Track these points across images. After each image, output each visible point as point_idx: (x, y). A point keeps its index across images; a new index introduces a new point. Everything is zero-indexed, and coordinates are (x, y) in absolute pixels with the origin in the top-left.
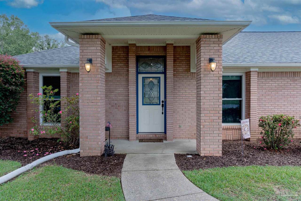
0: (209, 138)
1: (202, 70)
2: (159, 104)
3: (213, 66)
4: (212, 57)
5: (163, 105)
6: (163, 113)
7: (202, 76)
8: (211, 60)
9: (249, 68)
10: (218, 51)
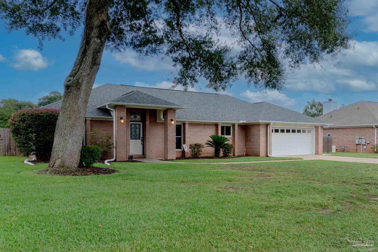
0: (171, 152)
1: (168, 124)
2: (140, 139)
3: (173, 122)
4: (172, 118)
5: (142, 139)
6: (142, 144)
7: (168, 126)
8: (172, 120)
9: (185, 121)
10: (174, 116)
